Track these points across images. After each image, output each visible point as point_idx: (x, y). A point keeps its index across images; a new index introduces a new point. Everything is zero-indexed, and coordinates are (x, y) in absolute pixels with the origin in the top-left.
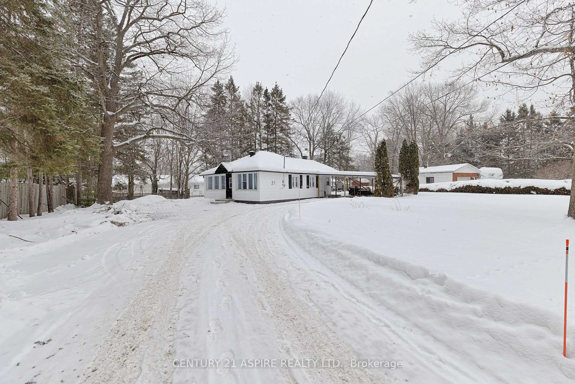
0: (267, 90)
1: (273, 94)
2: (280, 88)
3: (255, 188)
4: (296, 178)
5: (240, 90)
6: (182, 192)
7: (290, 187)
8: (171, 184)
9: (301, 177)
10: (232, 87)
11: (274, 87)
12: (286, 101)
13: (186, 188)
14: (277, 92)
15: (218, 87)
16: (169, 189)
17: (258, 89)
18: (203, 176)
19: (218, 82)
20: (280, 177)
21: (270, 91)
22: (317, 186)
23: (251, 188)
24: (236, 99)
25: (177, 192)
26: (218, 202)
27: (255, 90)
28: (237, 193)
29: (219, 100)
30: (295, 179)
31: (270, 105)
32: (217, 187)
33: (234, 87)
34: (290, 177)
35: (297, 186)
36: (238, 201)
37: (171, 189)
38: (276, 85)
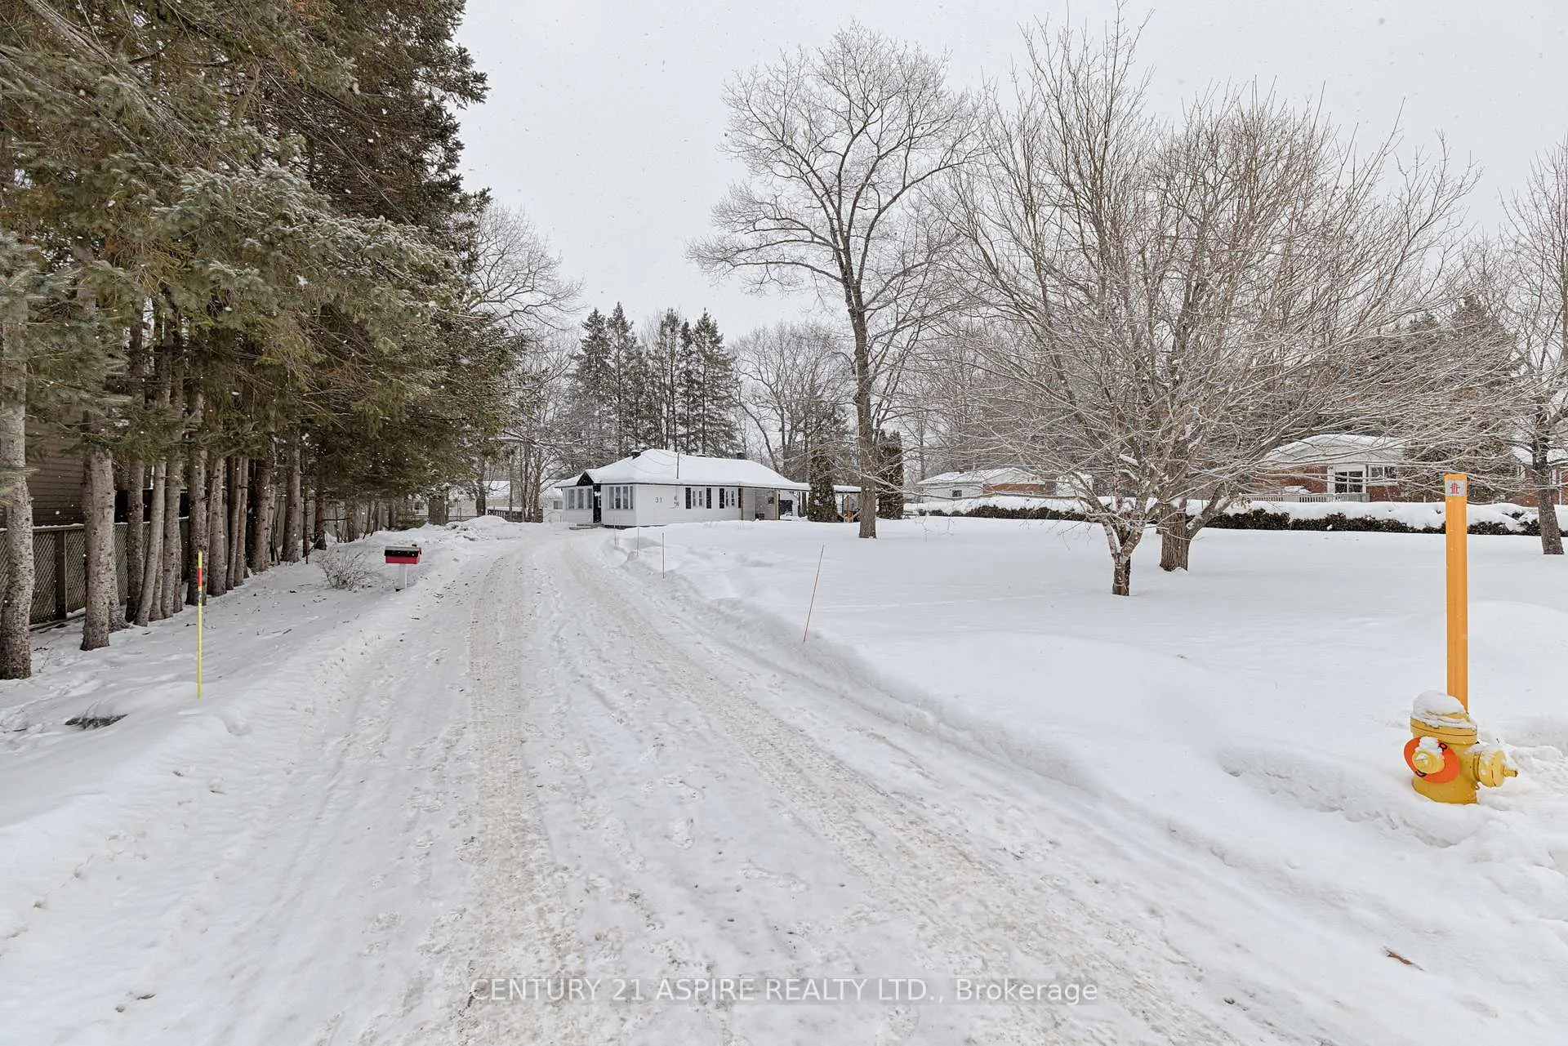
0: (687, 324)
1: (697, 331)
2: (711, 321)
3: (632, 508)
4: (700, 493)
5: (634, 329)
6: (529, 513)
7: (688, 506)
8: (511, 500)
9: (709, 491)
10: (619, 322)
11: (700, 317)
12: (724, 344)
13: (535, 507)
14: (706, 327)
15: (595, 321)
16: (507, 509)
17: (672, 320)
18: (561, 488)
19: (596, 312)
20: (672, 491)
21: (692, 326)
22: (740, 506)
23: (626, 507)
24: (628, 344)
25: (521, 513)
26: (581, 526)
27: (663, 325)
28: (607, 516)
29: (597, 345)
30: (697, 495)
31: (691, 353)
32: (581, 506)
33: (624, 323)
34: (688, 490)
35: (701, 504)
36: (607, 527)
37: (511, 509)
38: (705, 315)
